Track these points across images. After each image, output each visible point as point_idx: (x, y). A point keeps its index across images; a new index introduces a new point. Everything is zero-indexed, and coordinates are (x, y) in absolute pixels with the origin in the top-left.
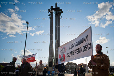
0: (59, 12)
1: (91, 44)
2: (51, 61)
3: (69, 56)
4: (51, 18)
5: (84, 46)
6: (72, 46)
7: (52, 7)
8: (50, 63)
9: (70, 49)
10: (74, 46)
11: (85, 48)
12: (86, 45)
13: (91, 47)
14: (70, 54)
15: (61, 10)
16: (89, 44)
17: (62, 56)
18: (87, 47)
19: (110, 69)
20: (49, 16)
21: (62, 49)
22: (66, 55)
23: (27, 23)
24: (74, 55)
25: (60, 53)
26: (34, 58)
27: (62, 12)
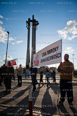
0: (35, 23)
1: (61, 54)
2: (28, 64)
3: (42, 62)
4: (29, 29)
5: (55, 55)
6: (44, 54)
7: (29, 19)
8: (27, 66)
9: (43, 56)
10: (46, 54)
11: (55, 57)
12: (56, 54)
13: (61, 56)
14: (43, 61)
15: (37, 22)
16: (59, 54)
17: (36, 62)
18: (57, 56)
19: (74, 72)
20: (27, 26)
21: (36, 56)
22: (40, 61)
23: (8, 33)
24: (46, 61)
25: (34, 59)
26: (15, 62)
27: (38, 24)
